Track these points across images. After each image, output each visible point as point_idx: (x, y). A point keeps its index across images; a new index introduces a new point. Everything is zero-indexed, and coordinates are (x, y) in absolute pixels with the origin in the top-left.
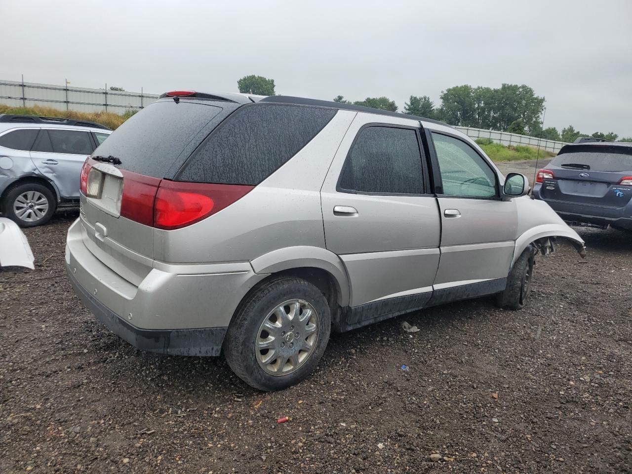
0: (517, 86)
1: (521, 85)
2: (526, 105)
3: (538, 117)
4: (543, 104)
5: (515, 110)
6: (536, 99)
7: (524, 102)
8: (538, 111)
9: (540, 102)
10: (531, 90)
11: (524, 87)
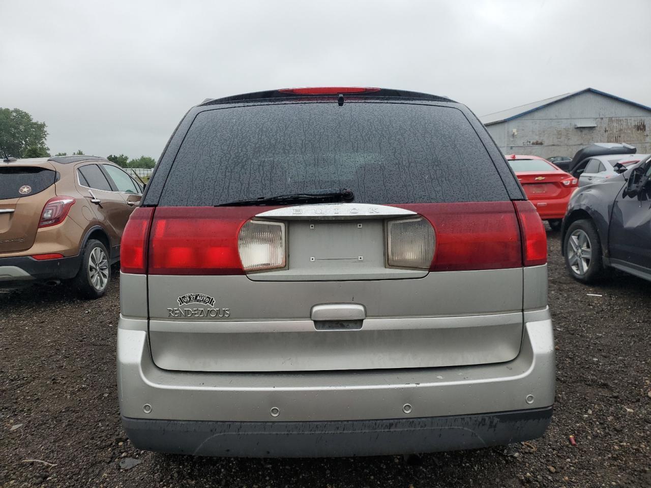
0: (8, 109)
1: (13, 109)
2: (25, 130)
3: (43, 143)
4: (45, 129)
5: (13, 136)
6: (36, 124)
7: (22, 128)
8: (41, 138)
9: (40, 127)
10: (26, 114)
11: (16, 111)
